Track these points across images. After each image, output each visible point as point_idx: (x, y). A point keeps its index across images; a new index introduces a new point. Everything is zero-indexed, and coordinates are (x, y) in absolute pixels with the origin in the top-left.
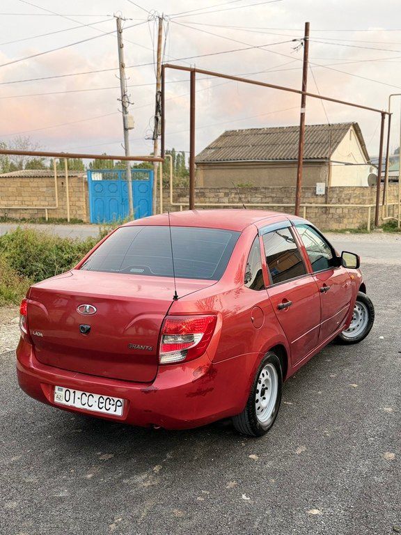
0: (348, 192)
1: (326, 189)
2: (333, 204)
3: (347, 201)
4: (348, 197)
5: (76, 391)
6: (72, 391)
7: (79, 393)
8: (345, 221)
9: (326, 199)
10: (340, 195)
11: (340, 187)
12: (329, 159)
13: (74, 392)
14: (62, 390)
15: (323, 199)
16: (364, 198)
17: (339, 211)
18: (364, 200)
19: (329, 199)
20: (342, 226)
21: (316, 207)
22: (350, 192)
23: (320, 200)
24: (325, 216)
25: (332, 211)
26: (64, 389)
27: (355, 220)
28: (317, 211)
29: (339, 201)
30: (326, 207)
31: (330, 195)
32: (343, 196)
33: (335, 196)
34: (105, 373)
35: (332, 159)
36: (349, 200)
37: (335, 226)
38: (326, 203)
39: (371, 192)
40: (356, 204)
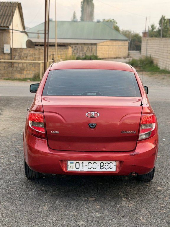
0: (25, 52)
1: (11, 49)
2: (16, 60)
3: (25, 58)
4: (26, 55)
5: (84, 162)
6: (80, 162)
7: (86, 163)
8: (25, 72)
9: (11, 56)
10: (20, 54)
11: (20, 49)
12: (9, 27)
13: (83, 163)
14: (73, 163)
15: (9, 57)
16: (36, 56)
17: (21, 65)
18: (35, 58)
19: (13, 57)
20: (23, 76)
21: (4, 62)
22: (27, 52)
23: (7, 57)
24: (11, 69)
25: (16, 65)
26: (75, 162)
27: (31, 72)
28: (5, 65)
29: (20, 58)
30: (11, 62)
31: (14, 53)
32: (23, 55)
33: (18, 54)
34: (104, 149)
35: (11, 27)
36: (27, 57)
37: (18, 76)
38: (11, 59)
39: (39, 52)
40: (31, 60)
